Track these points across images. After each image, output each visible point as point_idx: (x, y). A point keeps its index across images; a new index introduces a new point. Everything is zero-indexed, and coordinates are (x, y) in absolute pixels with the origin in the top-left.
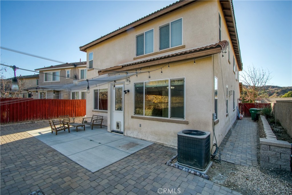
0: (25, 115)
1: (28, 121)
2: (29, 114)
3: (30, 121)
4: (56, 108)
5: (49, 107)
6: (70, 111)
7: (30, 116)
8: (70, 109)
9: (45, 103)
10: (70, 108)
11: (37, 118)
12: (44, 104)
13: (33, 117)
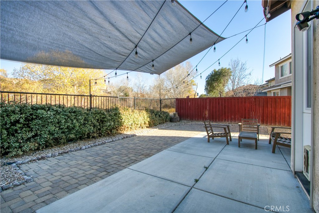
0: (223, 115)
1: (226, 122)
2: (226, 114)
3: (228, 123)
4: (261, 109)
5: (250, 108)
6: (286, 115)
7: (228, 118)
8: (286, 113)
9: (245, 102)
10: (286, 110)
11: (235, 121)
12: (243, 103)
13: (231, 119)
